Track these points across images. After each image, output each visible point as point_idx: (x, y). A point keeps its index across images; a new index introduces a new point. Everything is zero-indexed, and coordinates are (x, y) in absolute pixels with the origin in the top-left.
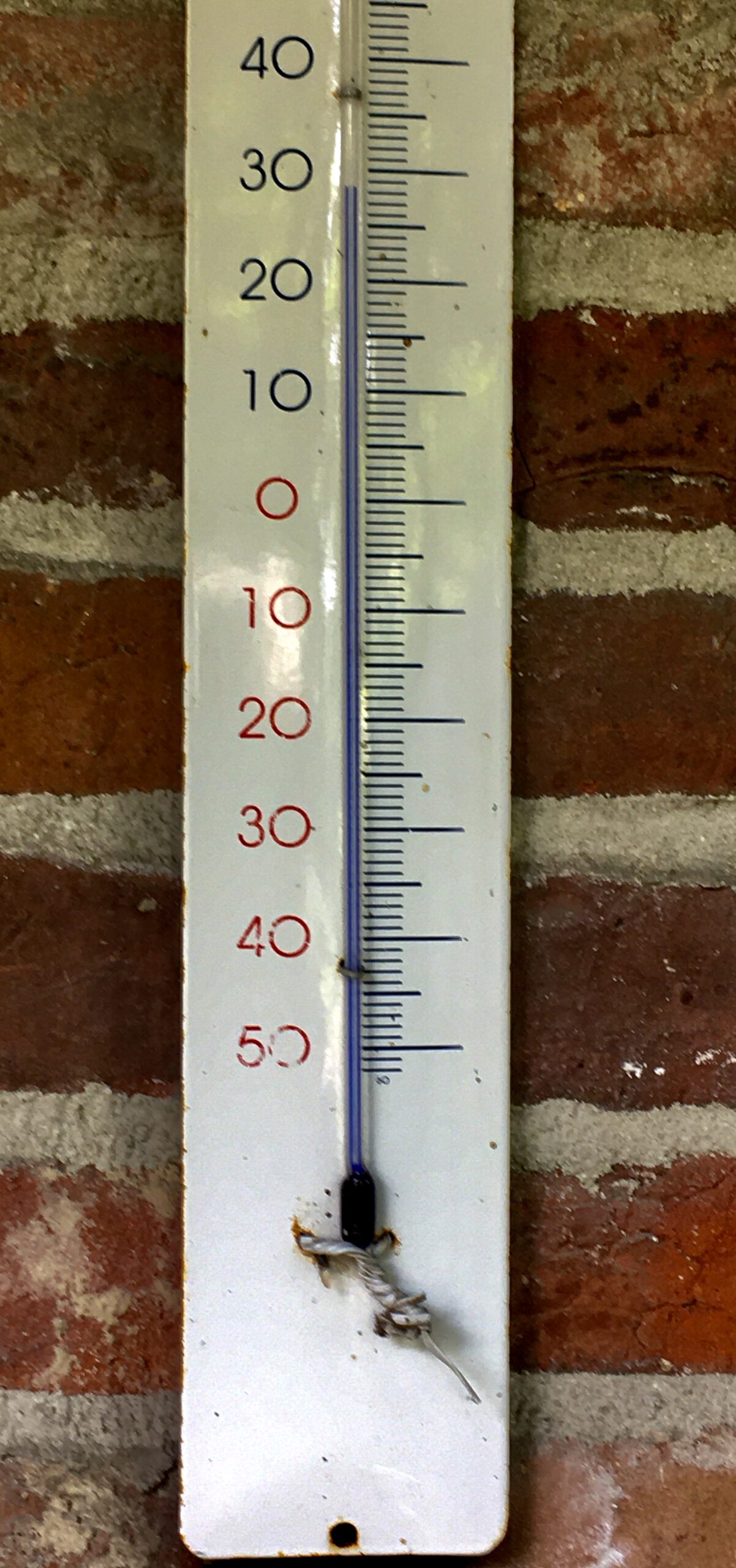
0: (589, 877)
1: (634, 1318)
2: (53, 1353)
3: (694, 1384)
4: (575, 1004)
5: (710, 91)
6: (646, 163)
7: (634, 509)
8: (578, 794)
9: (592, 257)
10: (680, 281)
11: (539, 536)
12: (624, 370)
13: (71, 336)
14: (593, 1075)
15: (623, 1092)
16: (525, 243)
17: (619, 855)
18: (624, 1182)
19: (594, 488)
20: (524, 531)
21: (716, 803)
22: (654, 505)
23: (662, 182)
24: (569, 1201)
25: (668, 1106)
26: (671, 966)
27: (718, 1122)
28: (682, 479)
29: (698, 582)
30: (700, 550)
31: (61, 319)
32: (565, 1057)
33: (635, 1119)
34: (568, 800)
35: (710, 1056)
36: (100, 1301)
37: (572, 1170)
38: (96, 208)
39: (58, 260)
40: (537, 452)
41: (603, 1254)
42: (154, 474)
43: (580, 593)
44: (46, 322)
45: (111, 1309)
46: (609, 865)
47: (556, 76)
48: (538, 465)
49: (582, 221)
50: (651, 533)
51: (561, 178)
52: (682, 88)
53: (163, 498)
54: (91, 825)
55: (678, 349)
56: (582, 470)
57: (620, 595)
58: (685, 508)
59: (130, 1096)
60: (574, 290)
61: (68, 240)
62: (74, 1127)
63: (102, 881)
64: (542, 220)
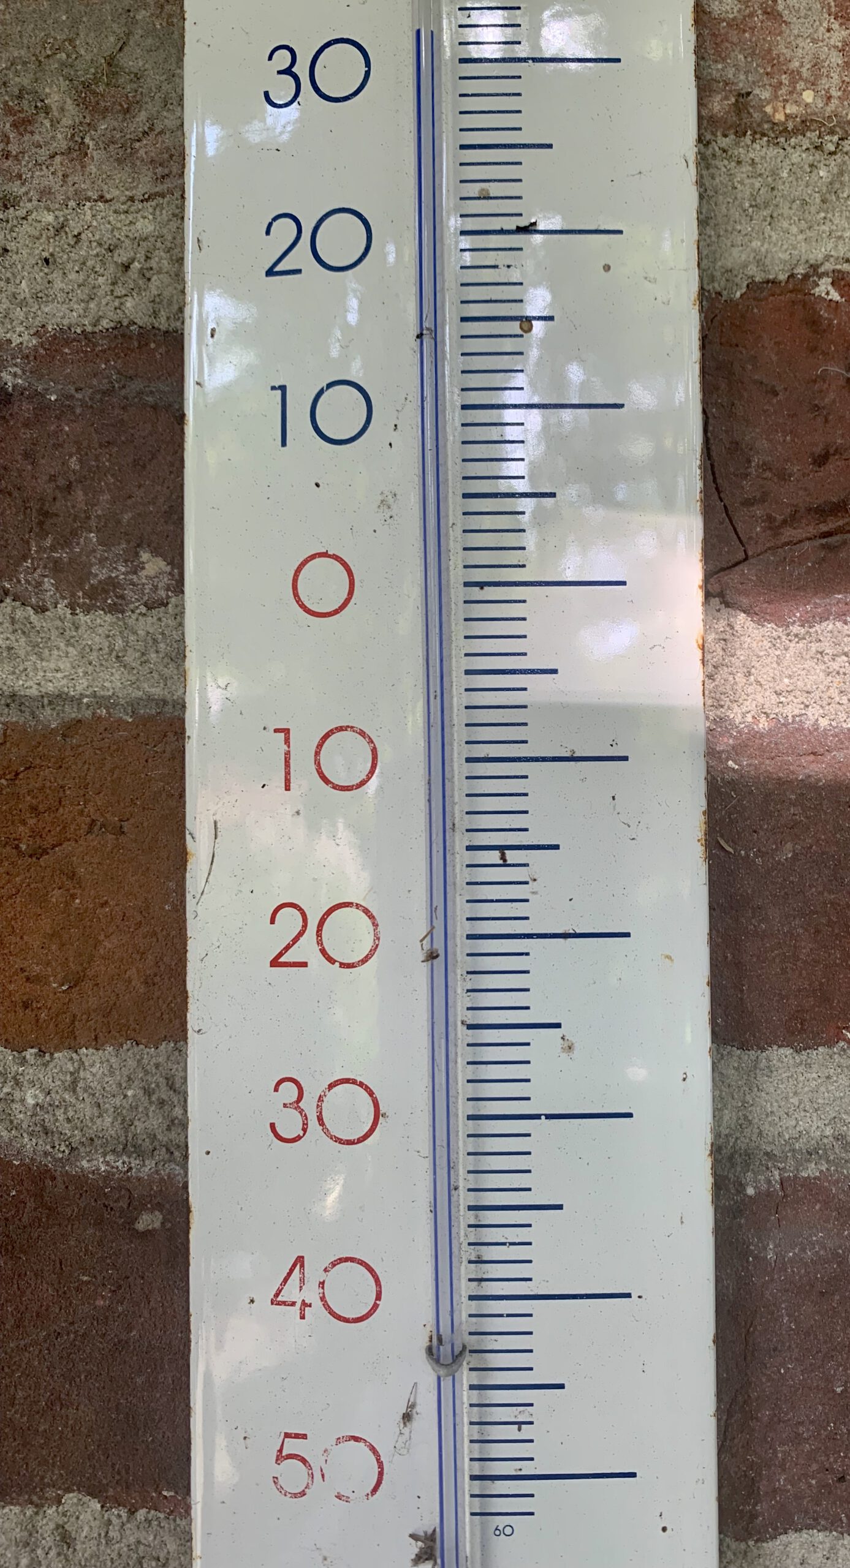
8: (829, 1043)
9: (832, 193)
11: (752, 634)
13: (29, 356)
16: (721, 179)
19: (844, 555)
34: (812, 1053)
38: (57, 159)
42: (145, 556)
43: (823, 723)
48: (751, 523)
49: (813, 135)
51: (775, 64)
53: (162, 593)
54: (67, 1096)
59: (132, 1512)
60: (803, 247)
61: (22, 213)
62: (53, 1553)
63: (80, 1182)
64: (748, 139)
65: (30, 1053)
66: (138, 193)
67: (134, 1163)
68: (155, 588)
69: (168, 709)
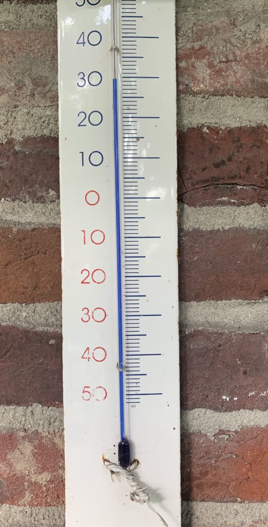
0: (209, 330)
1: (227, 484)
2: (25, 493)
3: (249, 506)
4: (204, 375)
5: (249, 45)
6: (226, 72)
7: (223, 198)
8: (204, 300)
9: (207, 108)
10: (239, 115)
11: (188, 209)
12: (219, 148)
13: (21, 143)
14: (211, 400)
15: (222, 406)
16: (182, 104)
17: (220, 322)
18: (223, 436)
19: (208, 191)
20: (183, 207)
21: (255, 303)
22: (230, 197)
23: (231, 79)
24: (203, 443)
25: (239, 410)
26: (239, 361)
27: (256, 415)
28: (241, 187)
29: (247, 224)
30: (248, 213)
31: (17, 137)
32: (201, 394)
33: (227, 415)
34: (201, 303)
35: (254, 393)
36: (40, 477)
37: (205, 432)
38: (28, 97)
39: (16, 117)
40: (187, 179)
41: (216, 462)
42: (50, 190)
43: (204, 229)
44: (13, 138)
45: (44, 479)
46: (216, 325)
47: (192, 42)
48: (188, 184)
49: (203, 94)
50: (230, 207)
51: (194, 79)
52: (238, 45)
53: (54, 199)
54: (33, 314)
55: (239, 140)
56: (204, 185)
57: (218, 230)
58: (242, 198)
59: (48, 407)
60: (200, 120)
61: (19, 109)
62: (30, 417)
63: (36, 333)
64: (188, 95)
65: (24, 305)
66: (47, 105)
67: (49, 328)
68: (53, 198)
69: (56, 226)
